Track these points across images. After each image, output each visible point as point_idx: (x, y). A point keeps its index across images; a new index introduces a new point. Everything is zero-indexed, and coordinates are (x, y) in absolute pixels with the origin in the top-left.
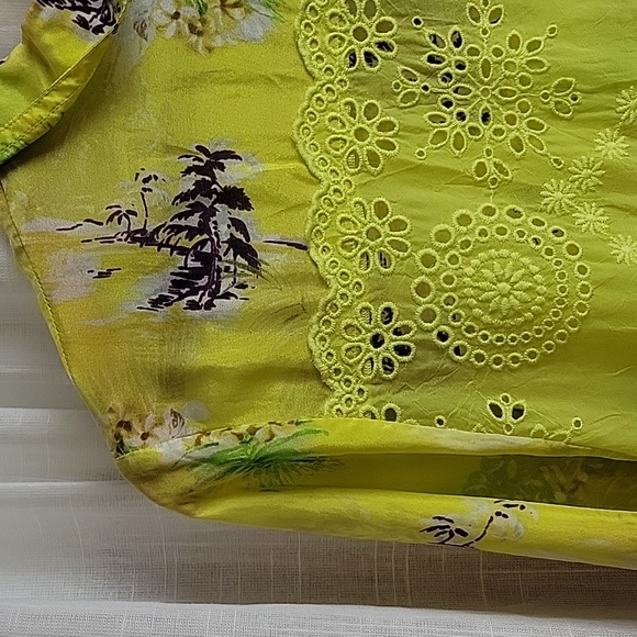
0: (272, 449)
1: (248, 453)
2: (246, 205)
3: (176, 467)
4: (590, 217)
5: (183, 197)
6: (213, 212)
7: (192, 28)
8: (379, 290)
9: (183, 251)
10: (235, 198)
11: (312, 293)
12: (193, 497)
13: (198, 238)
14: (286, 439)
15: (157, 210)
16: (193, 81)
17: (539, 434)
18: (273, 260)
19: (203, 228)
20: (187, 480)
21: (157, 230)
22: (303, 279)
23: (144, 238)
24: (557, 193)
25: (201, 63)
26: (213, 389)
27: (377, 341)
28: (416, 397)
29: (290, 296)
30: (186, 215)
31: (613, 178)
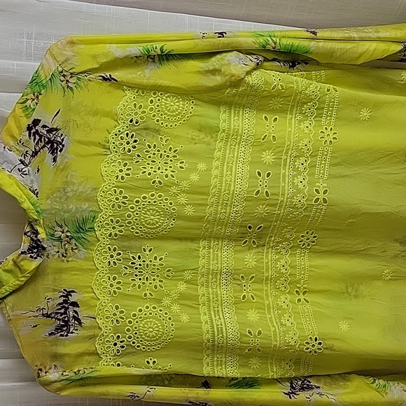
0: (85, 376)
1: (78, 377)
2: (78, 306)
3: (56, 381)
4: (175, 308)
5: (59, 304)
6: (68, 308)
7: (63, 256)
8: (116, 330)
9: (59, 320)
10: (75, 304)
11: (97, 331)
12: (60, 389)
13: (63, 316)
14: (88, 373)
15: (52, 306)
16: (61, 271)
17: (160, 369)
18: (86, 322)
19: (65, 313)
20: (58, 385)
21: (51, 314)
22: (95, 327)
23: (48, 316)
24: (166, 301)
25: (65, 265)
26: (67, 359)
27: (115, 344)
28: (125, 359)
29: (90, 333)
30: (60, 309)
31: (182, 296)
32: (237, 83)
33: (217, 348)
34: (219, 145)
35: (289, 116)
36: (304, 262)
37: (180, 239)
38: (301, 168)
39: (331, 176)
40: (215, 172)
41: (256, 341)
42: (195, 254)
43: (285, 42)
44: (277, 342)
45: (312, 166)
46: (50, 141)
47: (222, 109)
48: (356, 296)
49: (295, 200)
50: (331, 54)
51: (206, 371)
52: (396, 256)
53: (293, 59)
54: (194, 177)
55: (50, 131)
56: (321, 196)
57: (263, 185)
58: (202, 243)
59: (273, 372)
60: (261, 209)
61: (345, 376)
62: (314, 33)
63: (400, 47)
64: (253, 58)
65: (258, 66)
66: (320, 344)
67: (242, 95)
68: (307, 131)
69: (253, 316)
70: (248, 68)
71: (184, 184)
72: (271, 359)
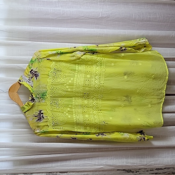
0: (45, 131)
1: (44, 131)
2: (43, 114)
3: (38, 133)
4: (67, 114)
7: (39, 102)
8: (52, 120)
10: (42, 113)
11: (48, 120)
12: (39, 135)
14: (46, 130)
15: (37, 114)
16: (39, 105)
17: (64, 129)
18: (45, 118)
19: (40, 116)
20: (39, 133)
22: (47, 119)
23: (36, 116)
24: (65, 113)
25: (40, 104)
26: (41, 127)
27: (52, 123)
28: (55, 127)
29: (46, 120)
31: (69, 111)
32: (79, 58)
33: (78, 124)
34: (76, 74)
35: (94, 66)
36: (100, 102)
37: (68, 97)
38: (97, 78)
39: (104, 80)
40: (75, 80)
41: (87, 122)
42: (72, 101)
43: (90, 48)
44: (93, 122)
45: (100, 78)
46: (35, 74)
47: (77, 65)
48: (115, 111)
49: (95, 86)
50: (102, 50)
51: (76, 130)
52: (125, 100)
53: (93, 52)
54: (70, 81)
55: (35, 72)
56: (102, 85)
57: (87, 83)
58: (73, 98)
59: (93, 131)
60: (87, 89)
61: (113, 132)
62: (98, 46)
63: (119, 48)
64: (83, 52)
65: (84, 54)
66: (104, 122)
67: (81, 61)
68: (98, 69)
69: (87, 116)
70: (81, 55)
71: (68, 83)
72: (92, 127)
